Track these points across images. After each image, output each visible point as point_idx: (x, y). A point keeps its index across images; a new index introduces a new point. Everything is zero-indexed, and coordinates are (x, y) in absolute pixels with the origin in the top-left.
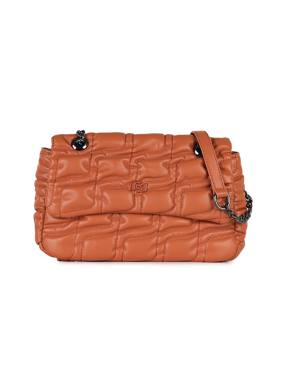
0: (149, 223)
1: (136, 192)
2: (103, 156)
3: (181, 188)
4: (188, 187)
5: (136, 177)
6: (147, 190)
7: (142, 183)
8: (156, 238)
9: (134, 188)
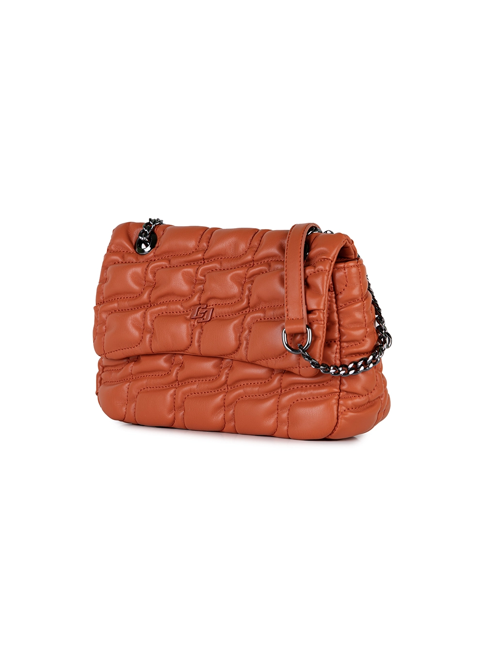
0: (214, 371)
1: (196, 322)
2: (164, 265)
3: (251, 316)
4: (261, 315)
5: (200, 297)
6: (211, 318)
7: (207, 306)
8: (221, 396)
9: (195, 315)
